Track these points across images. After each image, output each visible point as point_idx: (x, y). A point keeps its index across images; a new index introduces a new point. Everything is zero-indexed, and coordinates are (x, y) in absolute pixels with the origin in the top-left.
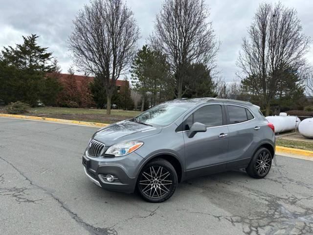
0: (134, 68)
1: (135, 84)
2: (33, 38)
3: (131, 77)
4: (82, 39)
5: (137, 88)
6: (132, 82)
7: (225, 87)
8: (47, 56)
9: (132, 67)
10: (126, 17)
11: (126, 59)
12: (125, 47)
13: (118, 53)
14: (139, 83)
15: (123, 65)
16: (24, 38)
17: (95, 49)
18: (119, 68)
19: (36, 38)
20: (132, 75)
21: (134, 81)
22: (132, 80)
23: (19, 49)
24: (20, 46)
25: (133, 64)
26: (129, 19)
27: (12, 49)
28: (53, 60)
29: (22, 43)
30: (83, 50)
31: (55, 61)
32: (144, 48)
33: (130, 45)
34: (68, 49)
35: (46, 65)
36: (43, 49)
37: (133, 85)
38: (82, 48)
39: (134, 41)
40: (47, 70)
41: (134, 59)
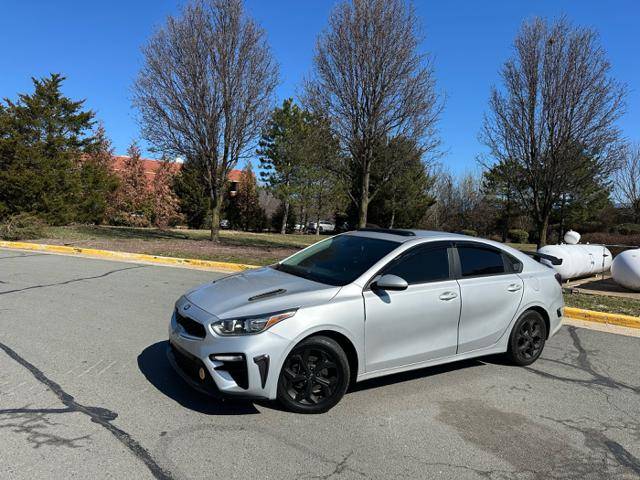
0: (265, 145)
1: (267, 178)
2: (56, 81)
3: (260, 163)
4: (159, 85)
5: (272, 185)
6: (262, 174)
7: (450, 185)
8: (85, 119)
9: (262, 144)
10: (250, 41)
11: (251, 126)
12: (249, 102)
13: (234, 114)
14: (277, 176)
15: (246, 138)
16: (36, 82)
17: (187, 107)
18: (236, 145)
19: (59, 80)
20: (262, 160)
21: (266, 171)
22: (263, 170)
23: (24, 105)
24: (27, 98)
25: (264, 137)
26: (259, 44)
27: (10, 104)
28: (95, 127)
29: (31, 91)
30: (163, 107)
31: (101, 130)
32: (286, 104)
33: (259, 97)
34: (131, 103)
35: (80, 138)
36: (76, 105)
37: (263, 180)
38: (160, 103)
39: (269, 89)
40: (82, 148)
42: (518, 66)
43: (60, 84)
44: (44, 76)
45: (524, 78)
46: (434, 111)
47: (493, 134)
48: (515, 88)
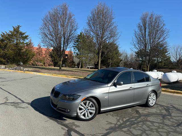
0: (75, 44)
1: (76, 53)
2: (19, 27)
3: (73, 49)
4: (46, 29)
5: (77, 55)
6: (74, 52)
8: (26, 37)
9: (74, 44)
10: (70, 17)
11: (70, 40)
12: (70, 33)
13: (66, 36)
14: (78, 53)
15: (69, 43)
16: (14, 27)
17: (53, 34)
18: (66, 45)
19: (20, 27)
20: (74, 48)
21: (75, 51)
22: (74, 51)
23: (10, 33)
24: (11, 32)
25: (75, 42)
26: (72, 18)
27: (7, 33)
28: (29, 39)
29: (12, 30)
30: (47, 34)
31: (30, 40)
32: (81, 33)
33: (73, 32)
34: (39, 34)
35: (25, 42)
36: (24, 33)
37: (75, 54)
38: (46, 34)
39: (75, 30)
40: (25, 45)
41: (75, 40)
42: (141, 24)
43: (20, 28)
44: (16, 26)
45: (143, 28)
46: (118, 36)
47: (135, 42)
48: (141, 30)
